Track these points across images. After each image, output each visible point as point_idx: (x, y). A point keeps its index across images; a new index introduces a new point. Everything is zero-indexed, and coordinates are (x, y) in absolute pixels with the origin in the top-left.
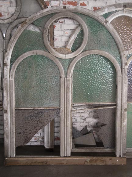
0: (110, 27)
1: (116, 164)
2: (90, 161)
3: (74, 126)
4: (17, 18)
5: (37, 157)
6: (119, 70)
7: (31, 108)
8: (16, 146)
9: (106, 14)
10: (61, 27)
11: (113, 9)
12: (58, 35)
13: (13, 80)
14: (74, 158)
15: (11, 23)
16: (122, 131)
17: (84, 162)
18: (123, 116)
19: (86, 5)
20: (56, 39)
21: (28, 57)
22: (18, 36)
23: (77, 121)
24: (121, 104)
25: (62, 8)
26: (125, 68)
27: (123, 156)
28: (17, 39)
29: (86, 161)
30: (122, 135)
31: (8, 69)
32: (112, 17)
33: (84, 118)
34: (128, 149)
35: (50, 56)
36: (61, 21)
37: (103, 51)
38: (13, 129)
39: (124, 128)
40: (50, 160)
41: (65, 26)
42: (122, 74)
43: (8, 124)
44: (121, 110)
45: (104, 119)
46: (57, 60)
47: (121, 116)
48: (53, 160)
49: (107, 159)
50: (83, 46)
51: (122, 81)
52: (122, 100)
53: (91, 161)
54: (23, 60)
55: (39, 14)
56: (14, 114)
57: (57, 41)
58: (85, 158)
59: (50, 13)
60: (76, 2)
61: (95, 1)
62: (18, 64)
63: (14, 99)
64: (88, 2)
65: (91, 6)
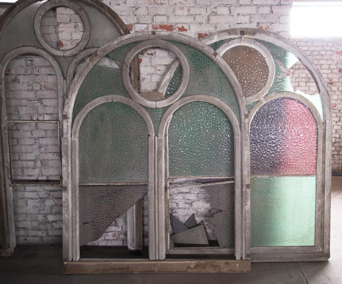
0: (221, 61)
1: (235, 271)
2: (195, 267)
3: (174, 214)
4: (85, 49)
5: (113, 261)
6: (237, 126)
7: (104, 184)
8: (80, 243)
9: (216, 42)
10: (150, 62)
11: (226, 37)
12: (146, 73)
13: (77, 140)
14: (170, 262)
15: (75, 56)
16: (243, 219)
17: (186, 267)
19: (186, 30)
20: (144, 79)
21: (99, 105)
22: (85, 74)
23: (180, 206)
24: (242, 178)
25: (150, 33)
26: (246, 122)
27: (247, 259)
28: (84, 78)
29: (189, 267)
30: (244, 226)
31: (70, 124)
32: (225, 47)
33: (189, 202)
34: (256, 249)
35: (132, 104)
36: (150, 53)
37: (212, 97)
38: (75, 217)
39: (247, 214)
40: (134, 265)
41: (156, 59)
42: (241, 131)
43: (68, 208)
44: (242, 186)
45: (218, 202)
46: (143, 109)
47: (242, 196)
48: (138, 265)
49: (221, 262)
50: (182, 90)
51: (242, 143)
52: (242, 171)
53: (197, 266)
54: (93, 109)
55: (116, 42)
56: (77, 192)
57: (145, 81)
58: (188, 262)
59: (133, 41)
60: (172, 26)
61: (200, 24)
62: (84, 116)
63: (77, 169)
64: (189, 26)
65: (194, 32)
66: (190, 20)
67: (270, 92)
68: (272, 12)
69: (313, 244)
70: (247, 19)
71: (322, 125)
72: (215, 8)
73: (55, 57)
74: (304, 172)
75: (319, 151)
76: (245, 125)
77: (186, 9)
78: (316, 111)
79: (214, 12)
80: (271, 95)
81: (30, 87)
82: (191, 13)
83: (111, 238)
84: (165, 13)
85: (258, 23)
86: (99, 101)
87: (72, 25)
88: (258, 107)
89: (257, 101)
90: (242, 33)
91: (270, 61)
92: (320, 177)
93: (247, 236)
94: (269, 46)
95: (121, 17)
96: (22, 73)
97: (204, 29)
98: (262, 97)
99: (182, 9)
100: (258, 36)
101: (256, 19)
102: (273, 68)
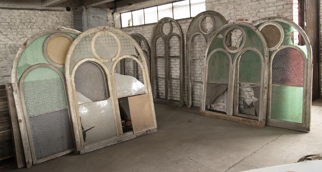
0: (258, 33)
1: (257, 126)
2: (242, 121)
3: (245, 101)
4: (213, 31)
6: (262, 61)
7: (214, 83)
8: (206, 104)
9: (259, 24)
10: (235, 34)
11: (262, 21)
12: (233, 39)
13: (207, 65)
15: (210, 34)
18: (264, 92)
19: (248, 20)
20: (233, 41)
22: (211, 41)
23: (247, 97)
24: (263, 84)
28: (211, 42)
29: (240, 120)
30: (263, 106)
31: (206, 59)
32: (262, 26)
33: (251, 96)
35: (225, 52)
36: (235, 31)
37: (253, 48)
41: (237, 33)
42: (264, 63)
43: (203, 90)
44: (263, 88)
45: (257, 95)
46: (229, 54)
47: (263, 92)
50: (243, 45)
51: (264, 68)
52: (263, 81)
53: (243, 120)
54: (213, 54)
55: (221, 28)
56: (206, 85)
59: (229, 26)
60: (243, 19)
61: (253, 17)
62: (210, 57)
63: (207, 76)
64: (249, 18)
65: (251, 20)
66: (249, 16)
67: (281, 45)
68: (284, 8)
69: (301, 122)
70: (272, 12)
71: (307, 61)
72: (259, 9)
73: (204, 35)
74: (297, 85)
75: (305, 74)
76: (266, 60)
77: (248, 12)
78: (304, 54)
79: (258, 11)
80: (282, 46)
81: (199, 46)
82: (250, 13)
83: (222, 108)
84: (240, 14)
85: (277, 14)
86: (215, 51)
87: (210, 23)
88: (276, 52)
89: (276, 50)
90: (269, 19)
91: (282, 31)
92: (305, 88)
93: (264, 110)
94: (281, 23)
95: (225, 18)
96: (197, 41)
97: (255, 19)
98: (278, 48)
99: (246, 11)
100: (276, 20)
101: (277, 12)
102: (283, 33)
